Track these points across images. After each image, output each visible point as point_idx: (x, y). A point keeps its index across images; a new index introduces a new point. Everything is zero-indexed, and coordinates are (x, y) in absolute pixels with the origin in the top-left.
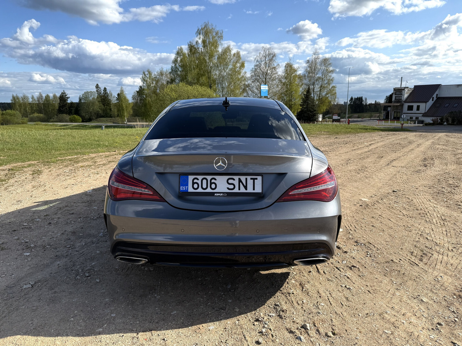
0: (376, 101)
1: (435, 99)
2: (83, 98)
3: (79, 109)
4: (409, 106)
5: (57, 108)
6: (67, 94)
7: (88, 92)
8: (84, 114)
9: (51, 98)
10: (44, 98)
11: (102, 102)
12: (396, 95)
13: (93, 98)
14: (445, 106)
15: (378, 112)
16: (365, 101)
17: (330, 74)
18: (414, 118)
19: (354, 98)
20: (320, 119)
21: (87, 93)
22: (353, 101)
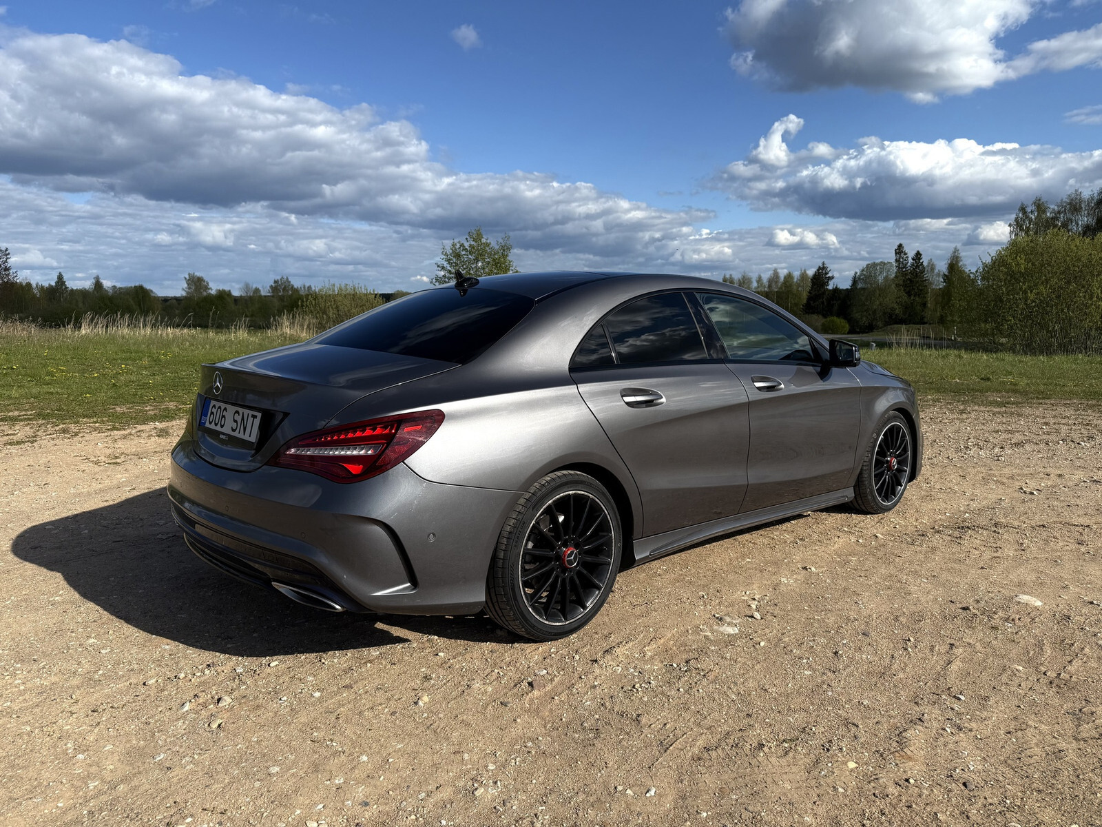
2: (863, 279)
3: (849, 303)
5: (805, 301)
6: (828, 270)
7: (874, 265)
8: (857, 316)
9: (795, 280)
10: (782, 279)
11: (905, 286)
13: (886, 278)
21: (872, 267)
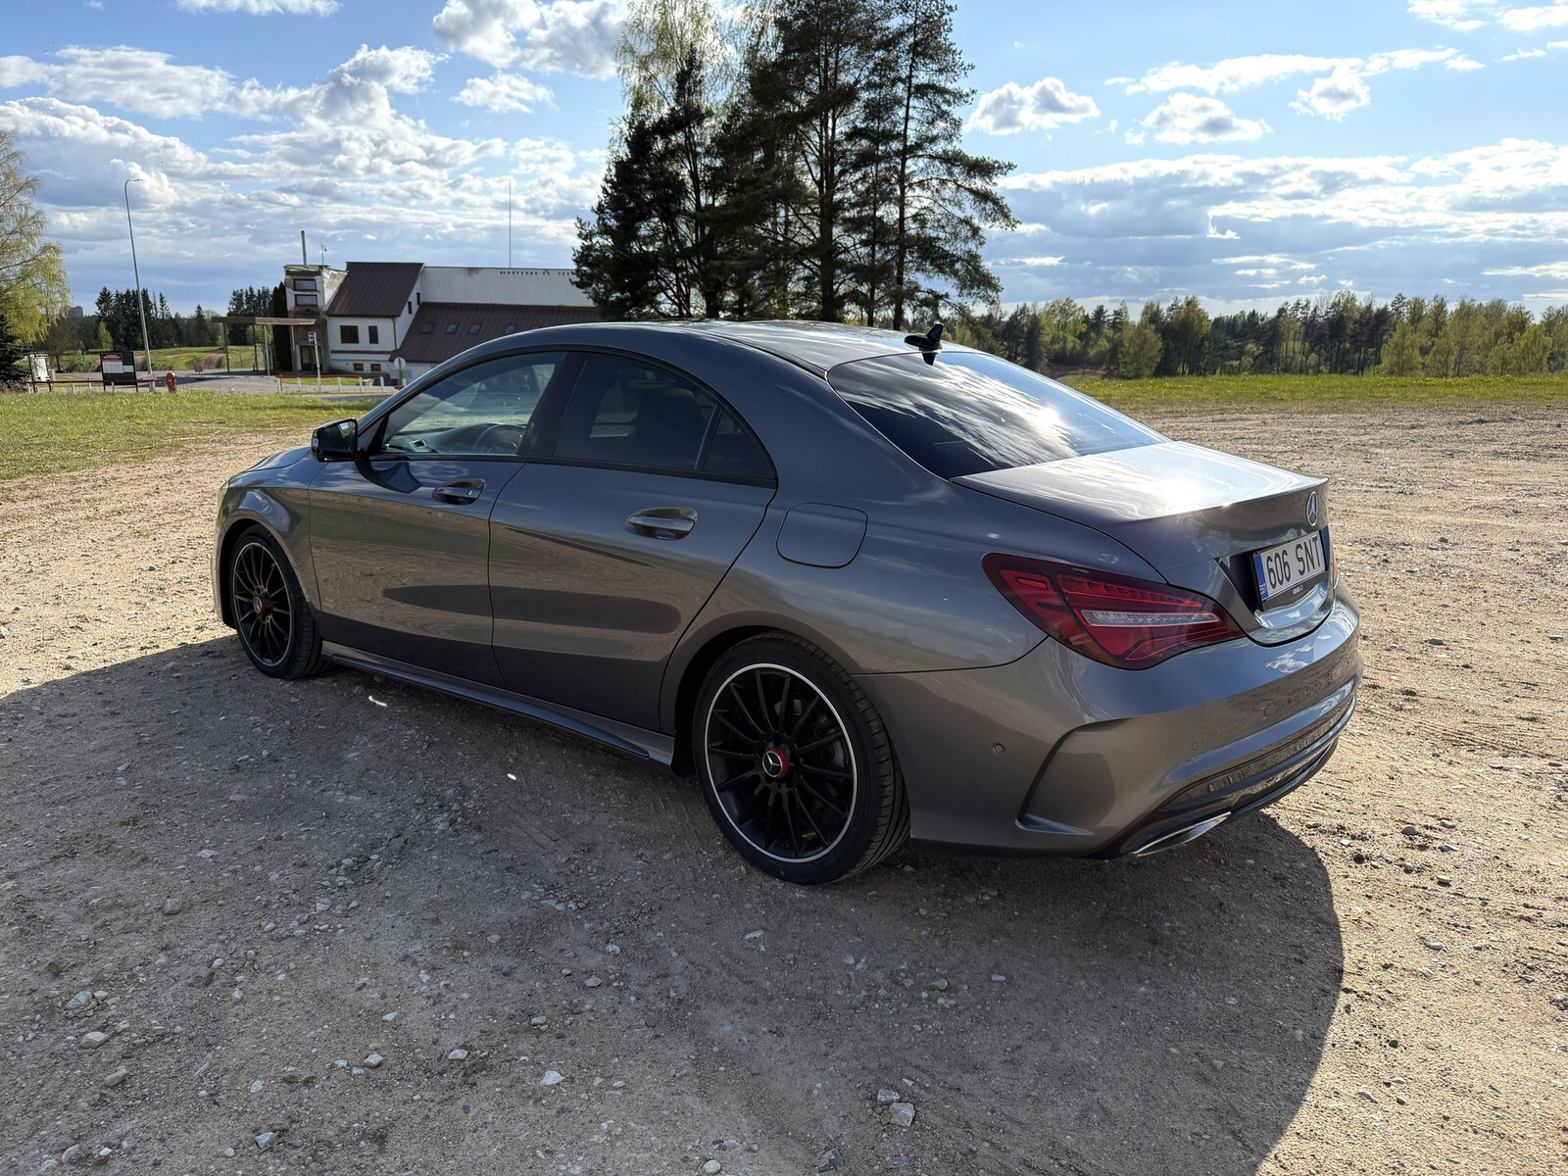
0: (199, 307)
1: (415, 308)
4: (343, 328)
12: (295, 290)
14: (449, 330)
15: (215, 345)
16: (159, 306)
17: (23, 198)
18: (367, 368)
19: (113, 293)
20: (42, 374)
22: (113, 303)
